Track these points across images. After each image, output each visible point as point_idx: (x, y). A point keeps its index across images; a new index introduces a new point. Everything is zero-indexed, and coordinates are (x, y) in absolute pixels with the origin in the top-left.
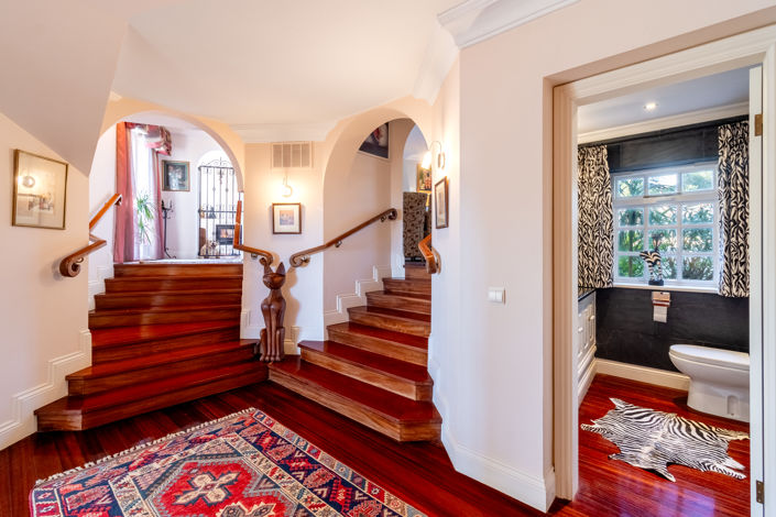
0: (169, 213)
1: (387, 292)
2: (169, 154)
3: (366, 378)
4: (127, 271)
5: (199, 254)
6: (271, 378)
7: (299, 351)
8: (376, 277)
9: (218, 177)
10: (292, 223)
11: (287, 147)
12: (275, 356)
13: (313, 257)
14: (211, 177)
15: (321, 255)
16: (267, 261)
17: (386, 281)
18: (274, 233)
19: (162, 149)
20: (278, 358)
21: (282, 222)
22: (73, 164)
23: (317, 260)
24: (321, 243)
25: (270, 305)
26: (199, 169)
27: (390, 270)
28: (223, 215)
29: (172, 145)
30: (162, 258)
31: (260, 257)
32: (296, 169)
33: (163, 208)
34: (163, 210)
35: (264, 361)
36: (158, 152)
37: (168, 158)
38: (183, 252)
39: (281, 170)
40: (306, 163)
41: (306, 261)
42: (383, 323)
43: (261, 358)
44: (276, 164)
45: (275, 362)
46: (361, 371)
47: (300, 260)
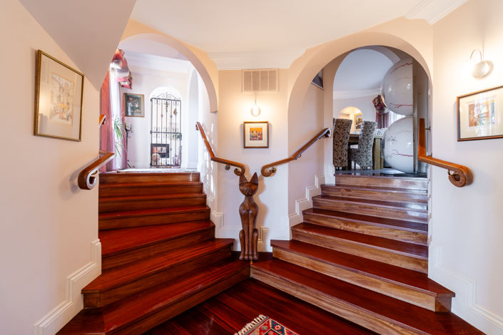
0: (129, 133)
1: (324, 196)
2: (131, 88)
3: (358, 281)
4: (110, 179)
5: (151, 164)
6: (252, 275)
7: (270, 249)
8: (317, 185)
9: (164, 106)
10: (261, 139)
11: (256, 73)
12: (253, 255)
13: (279, 168)
14: (160, 106)
15: (286, 166)
16: (241, 171)
17: (323, 187)
18: (245, 147)
19: (127, 83)
20: (255, 257)
21: (253, 138)
22: (87, 77)
23: (282, 170)
24: (286, 157)
25: (248, 211)
26: (151, 100)
27: (324, 178)
28: (159, 135)
29: (132, 82)
30: (126, 168)
31: (233, 168)
32: (264, 92)
33: (126, 130)
34: (126, 131)
35: (244, 260)
36: (123, 86)
37: (129, 92)
38: (139, 163)
39: (251, 93)
40: (272, 87)
41: (274, 171)
42: (342, 225)
43: (241, 257)
44: (247, 88)
45: (254, 261)
46: (354, 274)
47: (269, 171)
